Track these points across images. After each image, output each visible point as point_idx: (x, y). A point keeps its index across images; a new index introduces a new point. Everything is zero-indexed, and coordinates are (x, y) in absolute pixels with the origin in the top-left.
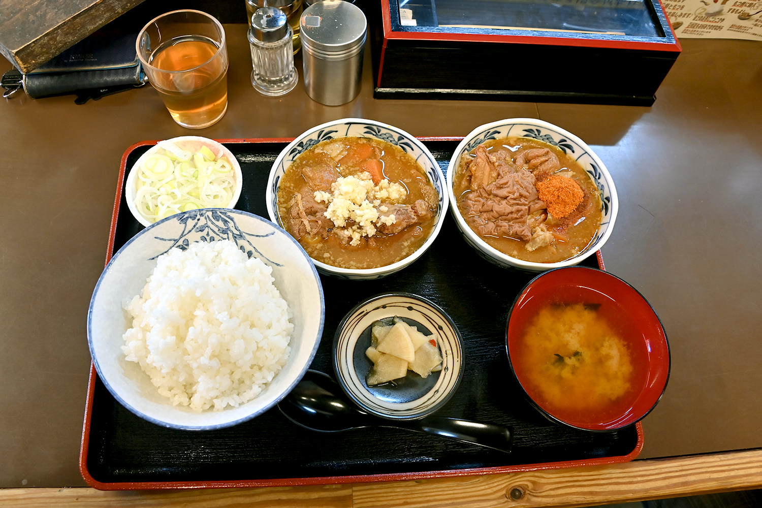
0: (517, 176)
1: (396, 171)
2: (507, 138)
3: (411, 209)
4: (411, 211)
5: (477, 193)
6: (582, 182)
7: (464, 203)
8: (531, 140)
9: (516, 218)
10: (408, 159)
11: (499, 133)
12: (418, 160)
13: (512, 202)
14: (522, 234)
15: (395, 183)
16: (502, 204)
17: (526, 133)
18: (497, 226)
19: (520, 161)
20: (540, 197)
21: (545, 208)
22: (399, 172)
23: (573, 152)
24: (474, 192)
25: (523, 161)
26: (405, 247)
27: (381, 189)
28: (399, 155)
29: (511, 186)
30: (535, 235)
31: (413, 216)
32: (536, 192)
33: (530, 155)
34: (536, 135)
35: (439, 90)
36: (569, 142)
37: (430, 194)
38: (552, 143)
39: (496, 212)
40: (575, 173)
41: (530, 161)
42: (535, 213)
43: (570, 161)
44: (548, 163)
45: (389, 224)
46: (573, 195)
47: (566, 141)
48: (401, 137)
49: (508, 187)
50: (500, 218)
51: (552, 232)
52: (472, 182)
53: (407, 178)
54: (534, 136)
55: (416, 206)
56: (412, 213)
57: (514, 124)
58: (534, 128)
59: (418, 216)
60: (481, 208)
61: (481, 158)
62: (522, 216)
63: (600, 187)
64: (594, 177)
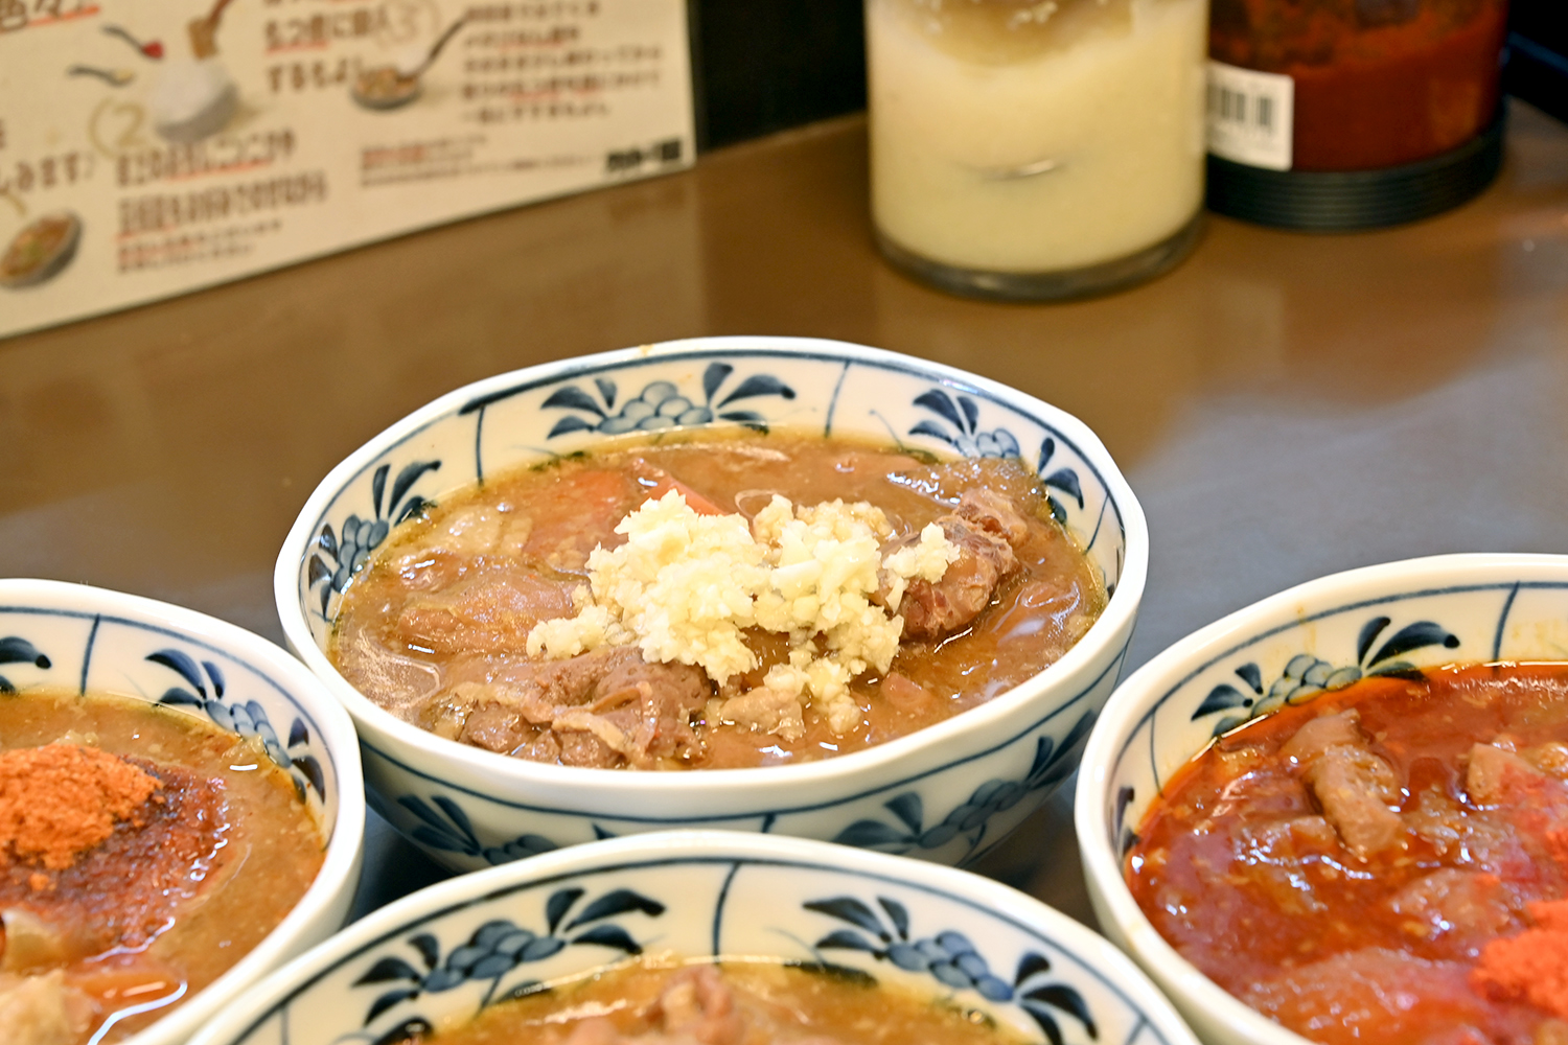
63: (245, 724)
64: (199, 705)
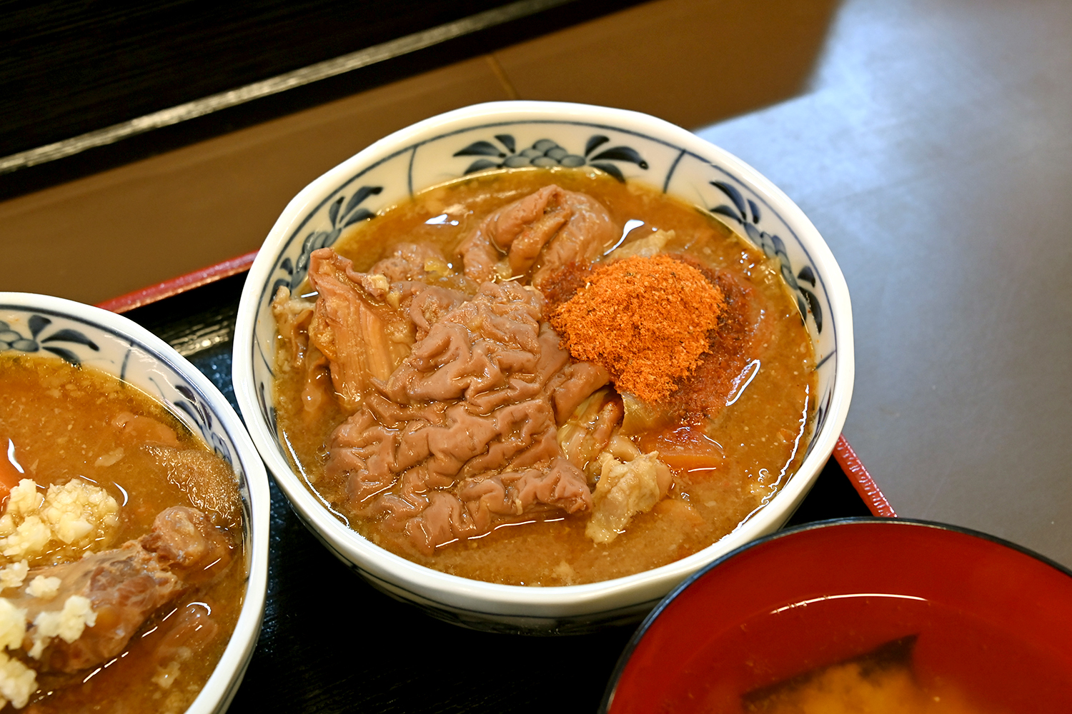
0: (473, 311)
1: (61, 441)
2: (413, 200)
3: (143, 554)
4: (146, 561)
5: (363, 413)
6: (708, 251)
7: (329, 463)
8: (497, 179)
9: (520, 451)
10: (93, 385)
11: (377, 191)
12: (128, 375)
13: (484, 401)
14: (557, 495)
15: (64, 484)
16: (455, 421)
17: (468, 161)
18: (467, 499)
19: (477, 256)
20: (574, 353)
21: (604, 380)
22: (71, 441)
23: (643, 165)
24: (352, 414)
25: (488, 254)
26: (166, 694)
27: (19, 519)
28: (56, 382)
29: (464, 350)
30: (602, 485)
31: (159, 575)
32: (557, 340)
33: (503, 226)
34: (502, 155)
35: (144, 123)
36: (616, 141)
37: (202, 474)
38: (566, 161)
39: (446, 453)
40: (671, 233)
41: (508, 246)
42: (580, 410)
43: (646, 199)
44: (571, 234)
45: (71, 633)
46: (685, 304)
47: (604, 140)
48: (39, 320)
49: (454, 357)
50: (467, 468)
51: (655, 452)
52: (336, 385)
53: (106, 450)
54: (499, 161)
55: (159, 537)
56: (154, 564)
57: (415, 147)
58: (488, 136)
59: (176, 567)
60: (390, 459)
61: (335, 294)
62: (535, 437)
63: (770, 247)
64: (740, 221)
